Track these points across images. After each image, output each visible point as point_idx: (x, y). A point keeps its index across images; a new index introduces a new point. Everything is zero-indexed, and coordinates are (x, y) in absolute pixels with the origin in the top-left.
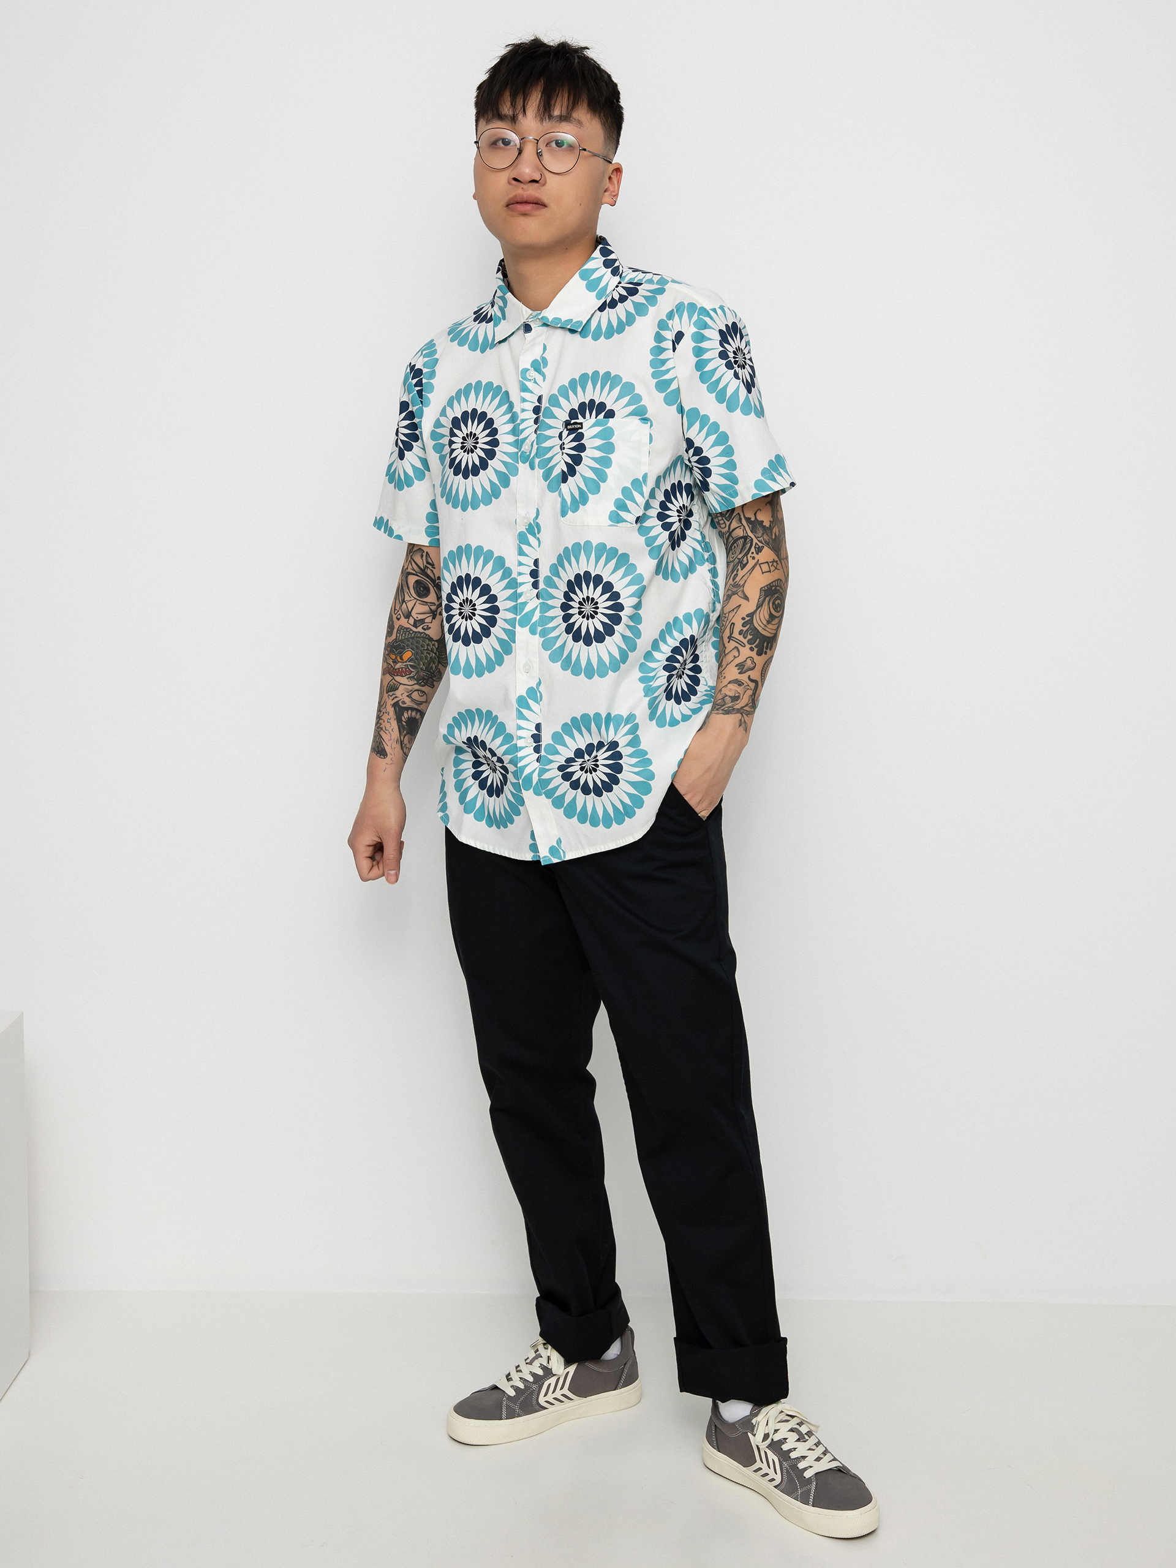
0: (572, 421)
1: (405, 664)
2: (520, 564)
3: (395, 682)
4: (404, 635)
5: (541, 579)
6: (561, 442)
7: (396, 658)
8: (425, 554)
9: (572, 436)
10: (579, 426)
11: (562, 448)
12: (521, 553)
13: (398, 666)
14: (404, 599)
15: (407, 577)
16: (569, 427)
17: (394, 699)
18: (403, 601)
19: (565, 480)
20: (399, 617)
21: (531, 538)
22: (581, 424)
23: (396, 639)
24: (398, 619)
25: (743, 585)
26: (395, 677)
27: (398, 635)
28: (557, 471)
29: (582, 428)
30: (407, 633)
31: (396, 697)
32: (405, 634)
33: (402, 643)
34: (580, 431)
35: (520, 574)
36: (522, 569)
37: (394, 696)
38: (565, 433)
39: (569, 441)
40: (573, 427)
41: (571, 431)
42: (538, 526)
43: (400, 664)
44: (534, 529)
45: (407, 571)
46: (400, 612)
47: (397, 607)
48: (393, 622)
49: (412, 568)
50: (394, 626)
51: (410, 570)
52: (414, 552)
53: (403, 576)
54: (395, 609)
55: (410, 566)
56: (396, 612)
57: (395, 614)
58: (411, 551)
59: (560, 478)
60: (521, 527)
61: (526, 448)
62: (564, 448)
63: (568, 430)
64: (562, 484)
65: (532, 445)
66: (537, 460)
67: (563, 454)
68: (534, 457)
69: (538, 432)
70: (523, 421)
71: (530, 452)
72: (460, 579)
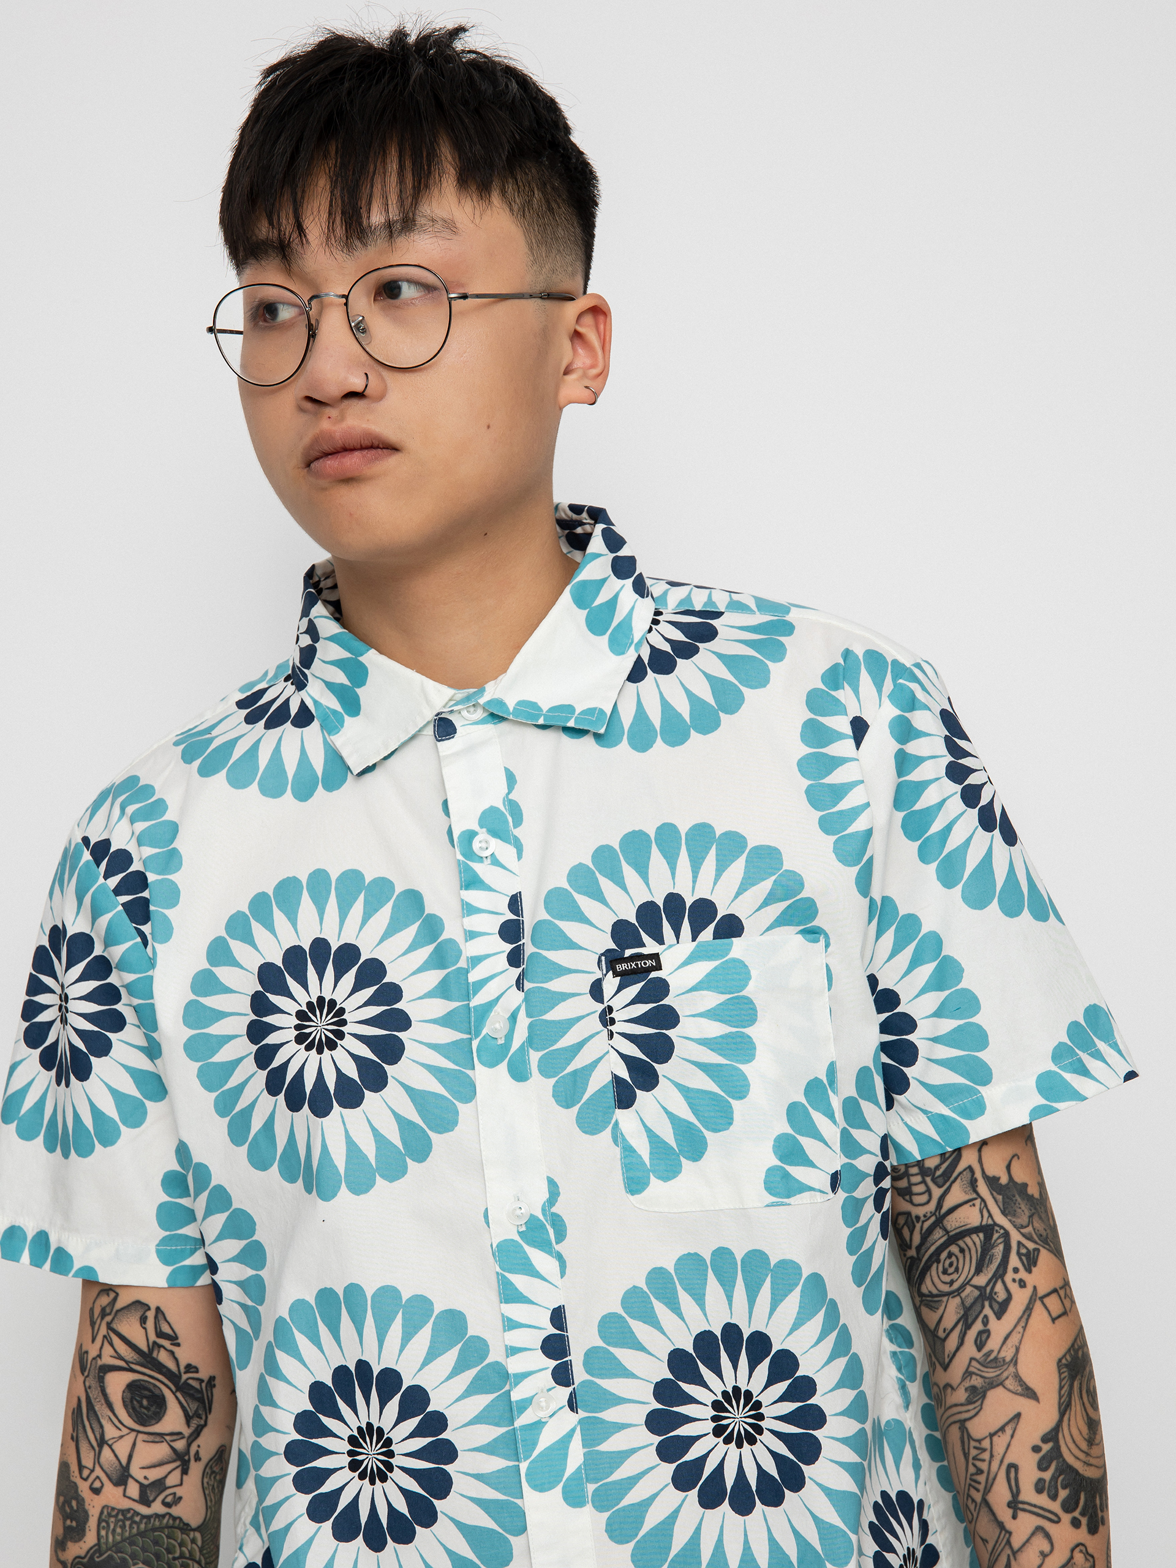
0: (631, 952)
2: (510, 1325)
4: (119, 1531)
5: (576, 1358)
6: (601, 1006)
9: (633, 989)
10: (649, 962)
11: (605, 1020)
12: (511, 1295)
14: (102, 1435)
15: (101, 1380)
16: (621, 967)
18: (102, 1442)
19: (625, 1100)
20: (97, 1484)
21: (538, 1256)
22: (655, 957)
24: (96, 1491)
25: (1015, 1361)
27: (103, 1533)
28: (600, 1080)
29: (657, 968)
30: (128, 1522)
32: (123, 1526)
33: (118, 1551)
34: (653, 974)
35: (513, 1351)
36: (517, 1338)
38: (611, 983)
40: (637, 969)
41: (627, 977)
42: (556, 1222)
44: (543, 1231)
45: (100, 1363)
46: (98, 1472)
47: (88, 1460)
48: (81, 1501)
49: (112, 1352)
50: (86, 1513)
51: (107, 1359)
52: (118, 1311)
53: (86, 1374)
54: (81, 1467)
55: (108, 1350)
56: (86, 1473)
57: (86, 1480)
58: (108, 1310)
59: (609, 1096)
60: (504, 1229)
61: (495, 1026)
62: (612, 1021)
63: (616, 974)
64: (618, 1109)
65: (514, 1017)
66: (535, 1056)
67: (611, 1035)
68: (522, 1048)
69: (527, 985)
70: (477, 960)
71: (509, 1037)
72: (342, 1374)
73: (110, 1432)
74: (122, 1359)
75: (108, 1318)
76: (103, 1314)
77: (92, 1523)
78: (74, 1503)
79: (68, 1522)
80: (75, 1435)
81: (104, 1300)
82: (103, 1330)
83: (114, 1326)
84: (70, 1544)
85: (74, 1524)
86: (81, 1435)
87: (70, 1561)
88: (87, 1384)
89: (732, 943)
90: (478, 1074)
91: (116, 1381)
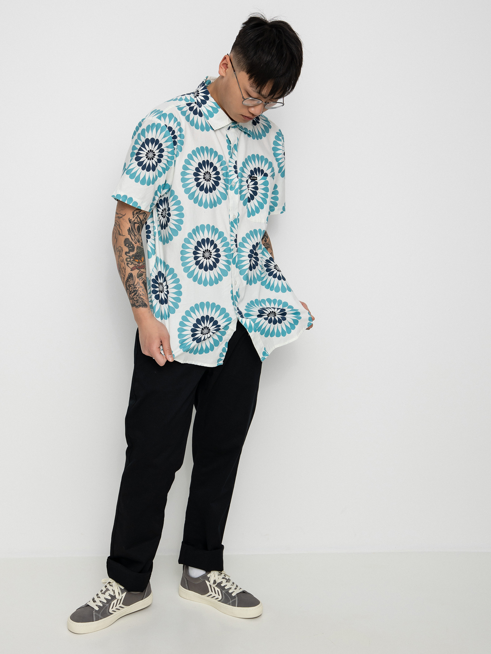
0: (253, 176)
1: (143, 263)
2: (231, 236)
3: (141, 272)
4: (140, 250)
5: (238, 243)
6: (247, 184)
7: (139, 261)
8: (145, 215)
9: (253, 182)
11: (248, 187)
12: (231, 231)
13: (140, 264)
14: (135, 234)
15: (134, 225)
16: (251, 178)
17: (142, 280)
18: (135, 235)
19: (249, 201)
20: (136, 242)
21: (235, 225)
22: (256, 177)
23: (137, 252)
24: (136, 243)
26: (140, 270)
27: (138, 250)
28: (246, 197)
29: (257, 180)
31: (143, 279)
33: (140, 253)
34: (256, 181)
35: (231, 240)
36: (232, 238)
37: (142, 278)
38: (250, 181)
39: (251, 184)
40: (254, 179)
41: (252, 180)
42: (238, 220)
43: (141, 263)
45: (134, 222)
46: (135, 240)
47: (133, 238)
48: (133, 245)
49: (137, 220)
50: (134, 247)
51: (136, 221)
52: (140, 213)
53: (131, 223)
54: (132, 239)
55: (136, 220)
56: (133, 240)
57: (134, 241)
58: (138, 213)
59: (247, 200)
60: (232, 219)
61: (233, 184)
62: (249, 187)
63: (251, 179)
64: (248, 203)
65: (236, 183)
66: (239, 190)
67: (249, 190)
68: (237, 188)
69: (239, 178)
70: (230, 171)
71: (235, 186)
72: (203, 240)
73: (136, 234)
74: (138, 222)
75: (138, 214)
76: (137, 213)
77: (136, 249)
78: (131, 245)
79: (130, 249)
80: (129, 234)
81: (138, 211)
82: (136, 216)
83: (138, 216)
84: (131, 252)
85: (132, 249)
86: (131, 233)
87: (131, 255)
88: (131, 225)
89: (267, 178)
90: (229, 191)
91: (136, 225)
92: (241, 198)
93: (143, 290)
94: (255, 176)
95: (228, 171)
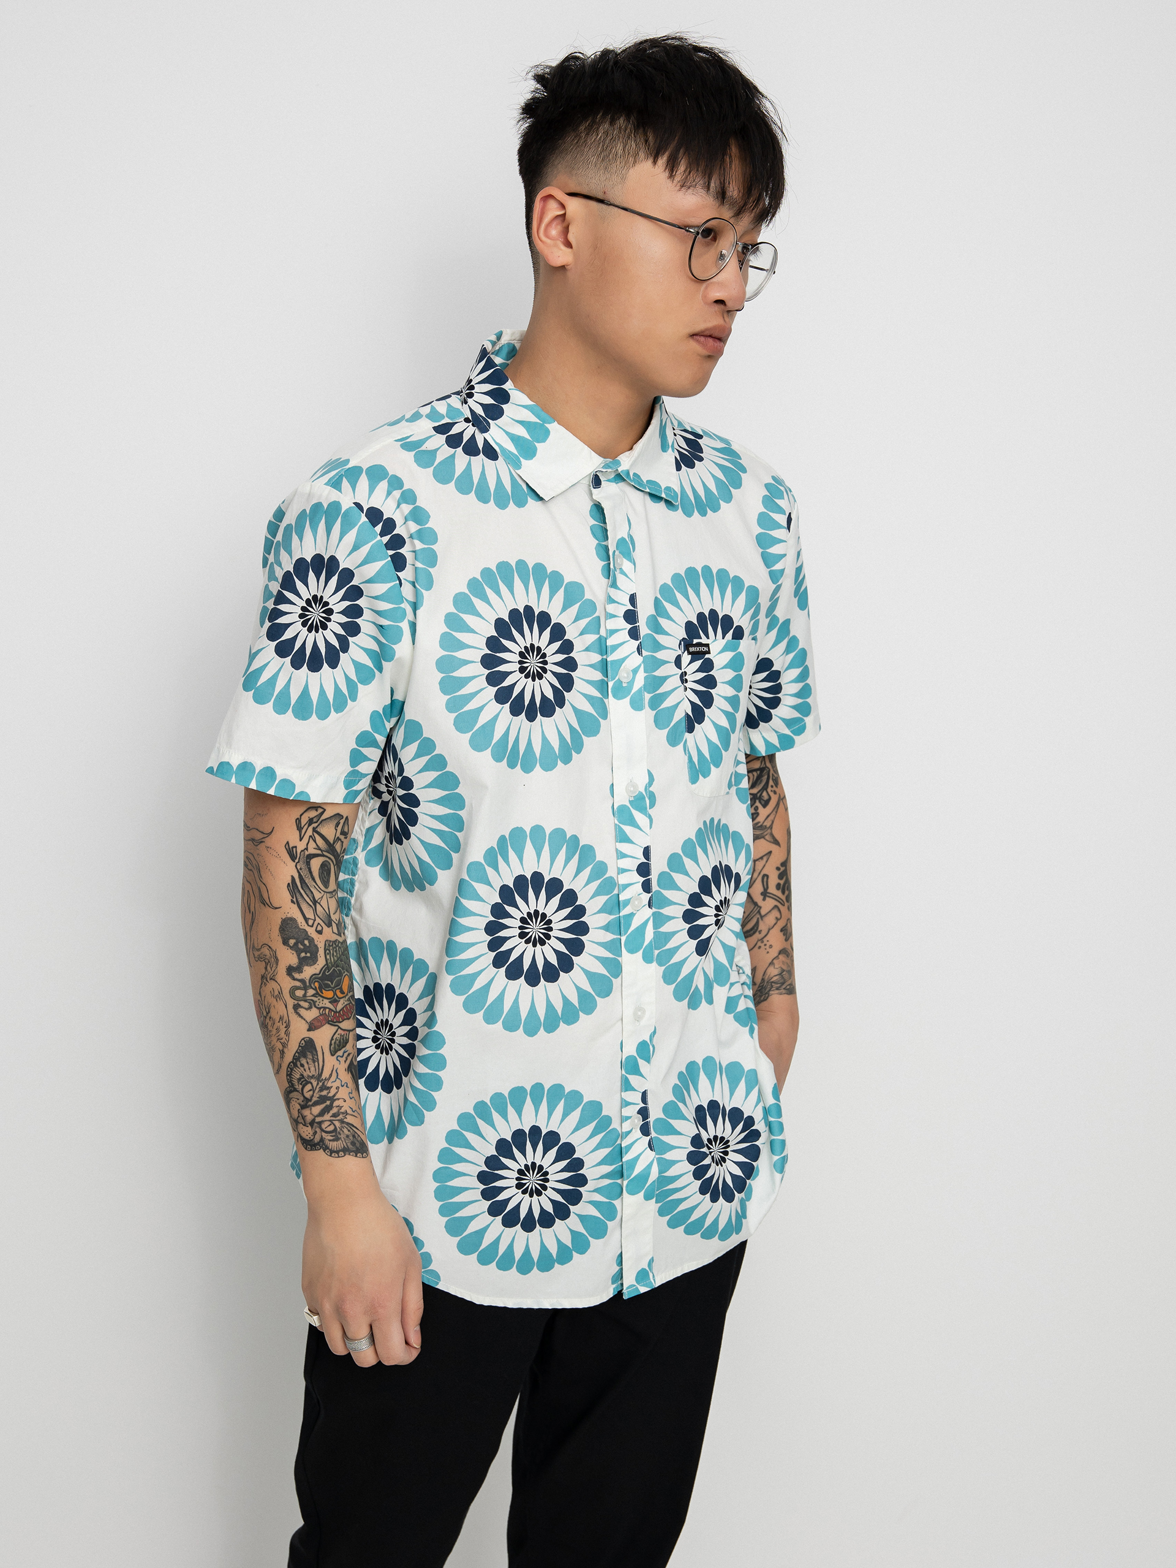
0: (695, 641)
1: (347, 997)
2: (621, 855)
3: (343, 1033)
4: (335, 954)
5: (654, 877)
6: (680, 672)
7: (335, 994)
9: (698, 664)
10: (706, 649)
11: (683, 678)
12: (623, 838)
13: (340, 1006)
14: (314, 897)
15: (308, 864)
16: (692, 649)
17: (347, 1059)
18: (315, 902)
19: (691, 729)
20: (319, 928)
21: (639, 817)
22: (707, 645)
23: (327, 964)
24: (320, 932)
25: (771, 827)
26: (341, 1025)
27: (328, 957)
28: (679, 715)
29: (709, 652)
30: (337, 948)
31: (349, 1055)
32: (336, 951)
33: (337, 966)
34: (707, 656)
35: (622, 871)
36: (624, 863)
37: (346, 1054)
38: (686, 658)
39: (692, 668)
40: (700, 653)
41: (695, 656)
42: (652, 797)
43: (342, 1001)
44: (644, 801)
45: (307, 853)
46: (318, 920)
47: (309, 914)
48: (311, 940)
49: (315, 846)
50: (316, 946)
51: (312, 850)
52: (322, 820)
53: (297, 861)
54: (306, 919)
55: (312, 845)
56: (311, 922)
57: (312, 926)
58: (315, 820)
59: (684, 725)
60: (622, 798)
61: (624, 675)
62: (686, 681)
63: (689, 653)
64: (687, 734)
65: (635, 671)
66: (647, 696)
67: (686, 689)
68: (640, 691)
69: (645, 653)
70: (613, 632)
71: (631, 683)
72: (520, 880)
73: (317, 896)
74: (320, 849)
75: (315, 825)
76: (311, 822)
77: (321, 952)
78: (306, 942)
79: (303, 955)
80: (294, 900)
81: (313, 814)
82: (310, 832)
83: (318, 829)
84: (306, 968)
85: (308, 955)
86: (300, 899)
87: (308, 978)
88: (299, 868)
89: (740, 642)
90: (611, 702)
91: (316, 864)
92: (660, 721)
93: (351, 1096)
94: (704, 640)
95: (603, 632)
